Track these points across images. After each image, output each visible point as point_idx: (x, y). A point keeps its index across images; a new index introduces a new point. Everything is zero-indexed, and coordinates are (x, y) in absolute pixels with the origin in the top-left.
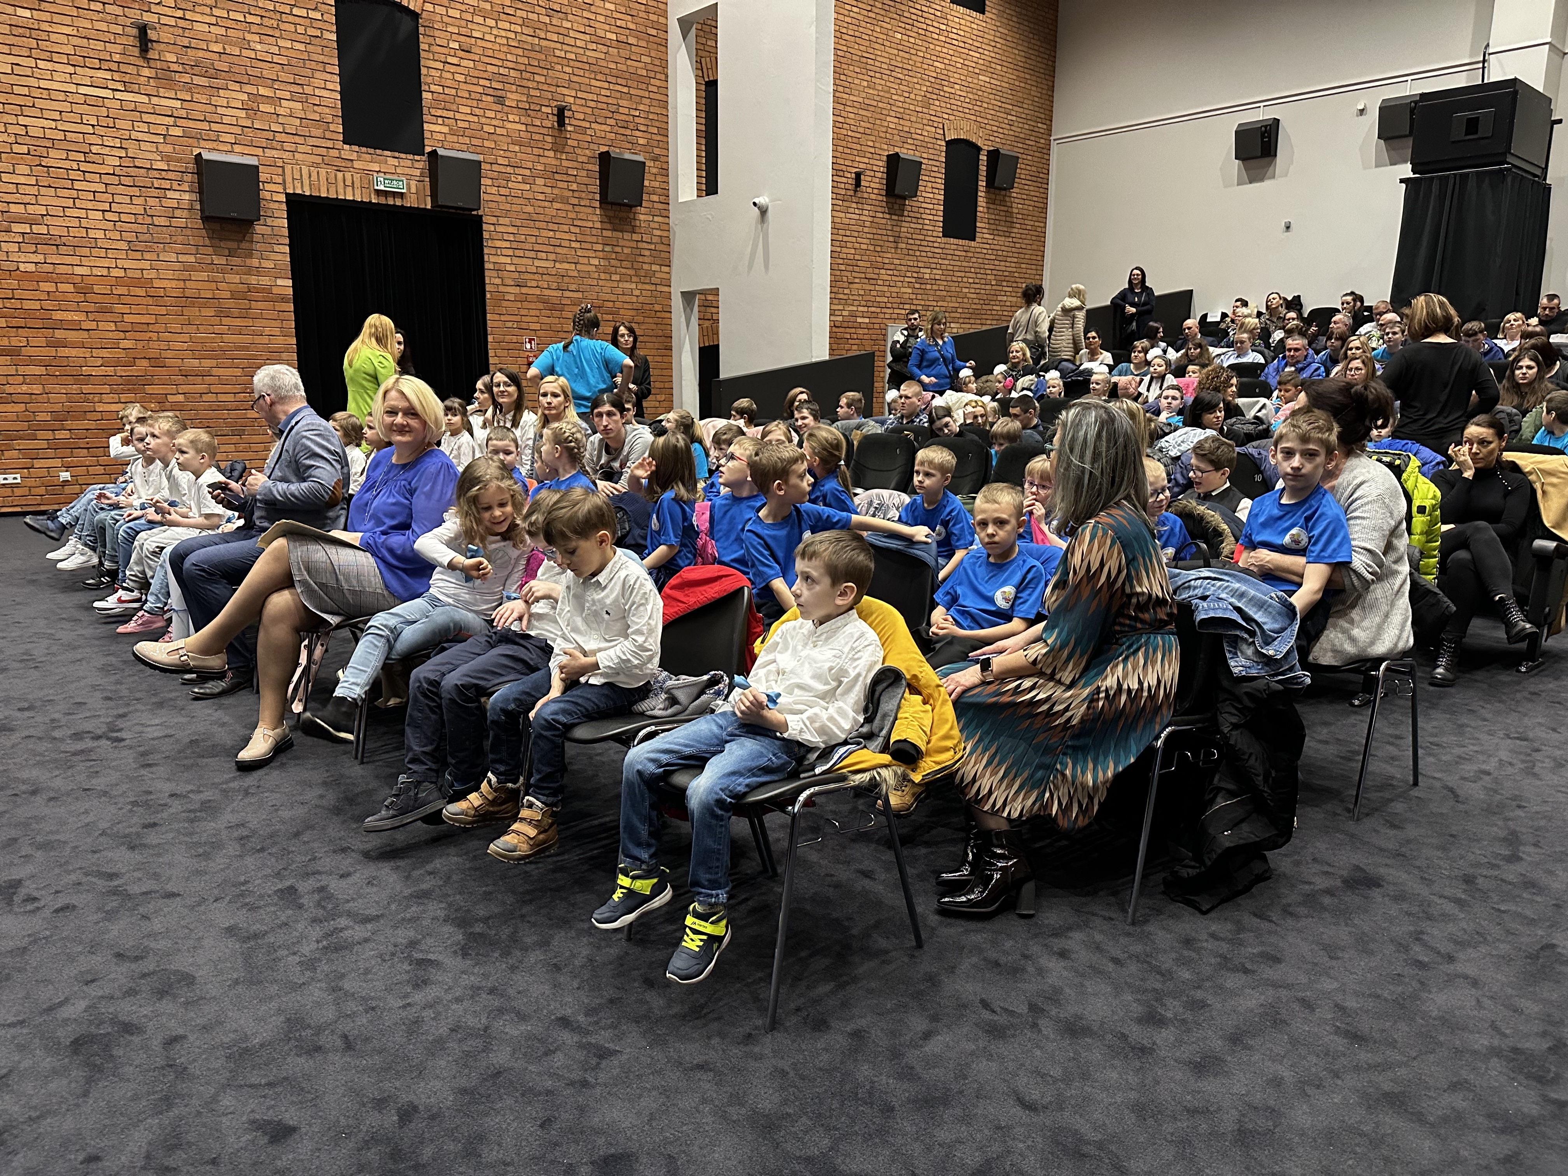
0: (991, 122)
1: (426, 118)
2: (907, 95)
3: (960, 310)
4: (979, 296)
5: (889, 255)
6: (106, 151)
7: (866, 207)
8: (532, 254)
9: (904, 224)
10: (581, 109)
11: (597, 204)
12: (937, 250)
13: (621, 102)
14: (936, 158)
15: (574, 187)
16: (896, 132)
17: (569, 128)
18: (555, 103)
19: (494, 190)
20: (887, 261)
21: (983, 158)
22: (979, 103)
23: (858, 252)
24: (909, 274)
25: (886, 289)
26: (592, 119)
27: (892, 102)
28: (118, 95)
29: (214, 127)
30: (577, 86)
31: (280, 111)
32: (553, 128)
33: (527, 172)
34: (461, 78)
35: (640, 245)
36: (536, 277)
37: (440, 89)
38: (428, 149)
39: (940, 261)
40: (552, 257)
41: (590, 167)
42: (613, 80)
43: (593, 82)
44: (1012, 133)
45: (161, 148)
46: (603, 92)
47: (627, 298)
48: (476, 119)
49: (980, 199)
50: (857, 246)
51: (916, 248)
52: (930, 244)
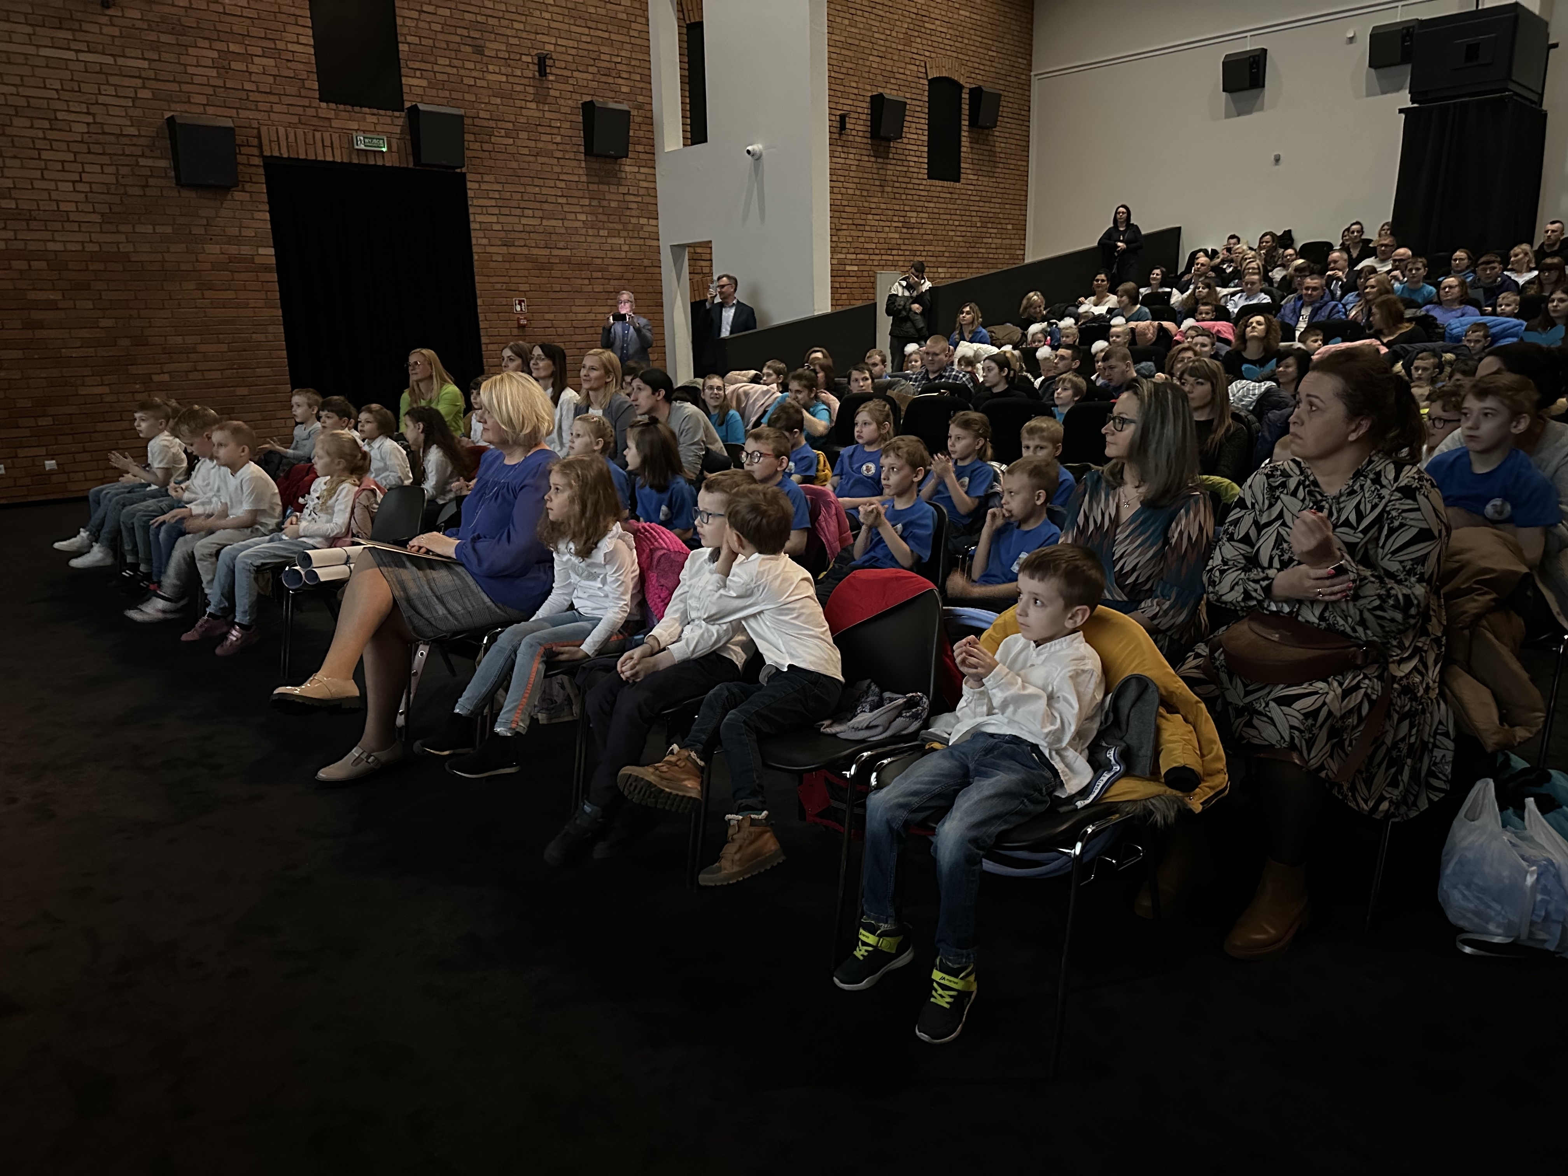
0: (973, 59)
1: (404, 71)
2: (888, 32)
3: (947, 254)
4: (965, 239)
5: (876, 200)
6: (72, 117)
7: (852, 150)
8: (518, 212)
9: (889, 167)
10: (562, 57)
11: (582, 157)
12: (922, 193)
13: (604, 49)
14: (919, 97)
15: (558, 139)
16: (879, 71)
17: (551, 78)
18: (536, 52)
19: (477, 146)
20: (873, 206)
21: (965, 95)
22: (960, 39)
23: (845, 197)
24: (896, 219)
25: (873, 234)
26: (574, 67)
27: (873, 40)
28: (82, 56)
29: (185, 87)
30: (556, 33)
31: (253, 68)
32: (534, 78)
33: (510, 126)
34: (438, 28)
35: (628, 198)
36: (523, 235)
37: (416, 40)
38: (407, 105)
39: (926, 204)
40: (539, 213)
41: (573, 118)
42: (593, 25)
43: (573, 28)
44: (993, 69)
45: (131, 112)
46: (584, 38)
47: (616, 254)
48: (454, 71)
49: (963, 139)
50: (843, 191)
51: (902, 191)
52: (916, 187)
